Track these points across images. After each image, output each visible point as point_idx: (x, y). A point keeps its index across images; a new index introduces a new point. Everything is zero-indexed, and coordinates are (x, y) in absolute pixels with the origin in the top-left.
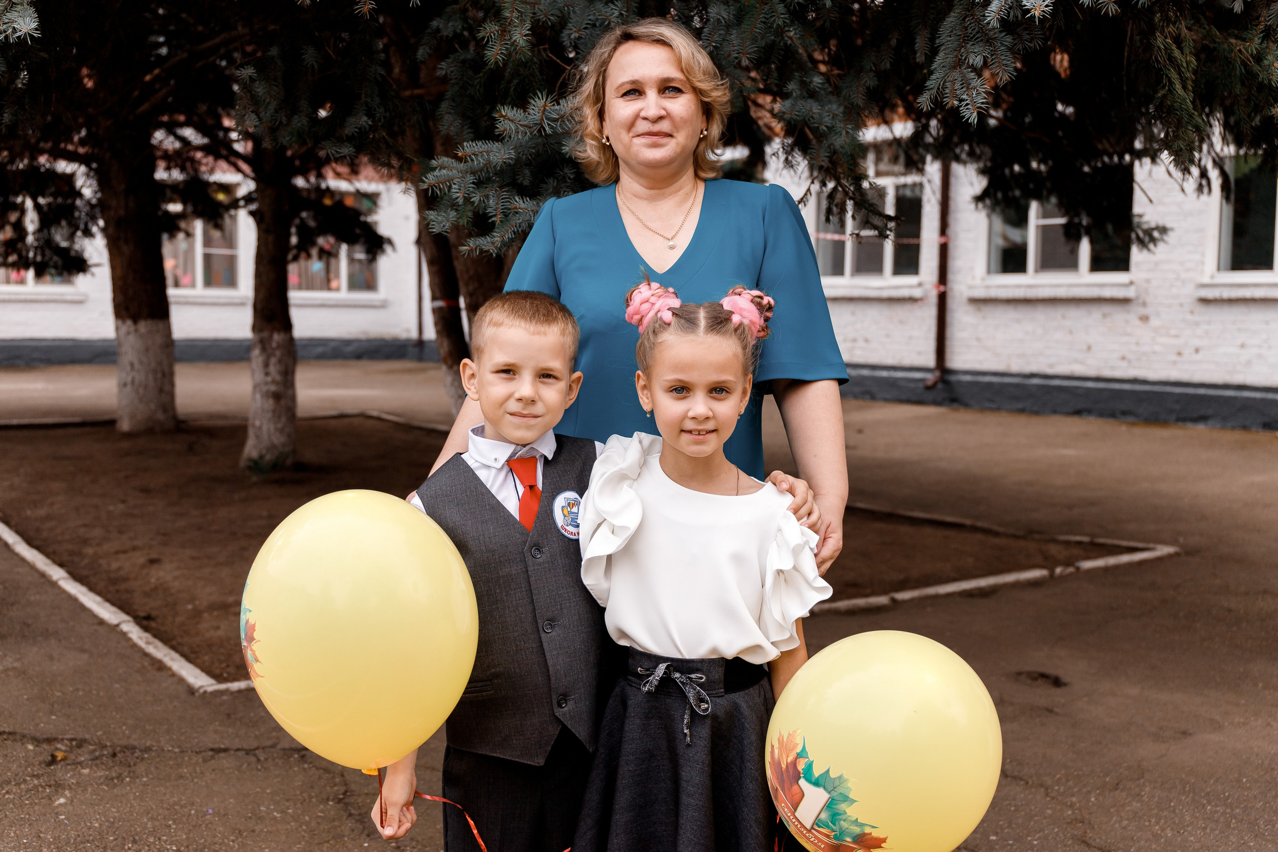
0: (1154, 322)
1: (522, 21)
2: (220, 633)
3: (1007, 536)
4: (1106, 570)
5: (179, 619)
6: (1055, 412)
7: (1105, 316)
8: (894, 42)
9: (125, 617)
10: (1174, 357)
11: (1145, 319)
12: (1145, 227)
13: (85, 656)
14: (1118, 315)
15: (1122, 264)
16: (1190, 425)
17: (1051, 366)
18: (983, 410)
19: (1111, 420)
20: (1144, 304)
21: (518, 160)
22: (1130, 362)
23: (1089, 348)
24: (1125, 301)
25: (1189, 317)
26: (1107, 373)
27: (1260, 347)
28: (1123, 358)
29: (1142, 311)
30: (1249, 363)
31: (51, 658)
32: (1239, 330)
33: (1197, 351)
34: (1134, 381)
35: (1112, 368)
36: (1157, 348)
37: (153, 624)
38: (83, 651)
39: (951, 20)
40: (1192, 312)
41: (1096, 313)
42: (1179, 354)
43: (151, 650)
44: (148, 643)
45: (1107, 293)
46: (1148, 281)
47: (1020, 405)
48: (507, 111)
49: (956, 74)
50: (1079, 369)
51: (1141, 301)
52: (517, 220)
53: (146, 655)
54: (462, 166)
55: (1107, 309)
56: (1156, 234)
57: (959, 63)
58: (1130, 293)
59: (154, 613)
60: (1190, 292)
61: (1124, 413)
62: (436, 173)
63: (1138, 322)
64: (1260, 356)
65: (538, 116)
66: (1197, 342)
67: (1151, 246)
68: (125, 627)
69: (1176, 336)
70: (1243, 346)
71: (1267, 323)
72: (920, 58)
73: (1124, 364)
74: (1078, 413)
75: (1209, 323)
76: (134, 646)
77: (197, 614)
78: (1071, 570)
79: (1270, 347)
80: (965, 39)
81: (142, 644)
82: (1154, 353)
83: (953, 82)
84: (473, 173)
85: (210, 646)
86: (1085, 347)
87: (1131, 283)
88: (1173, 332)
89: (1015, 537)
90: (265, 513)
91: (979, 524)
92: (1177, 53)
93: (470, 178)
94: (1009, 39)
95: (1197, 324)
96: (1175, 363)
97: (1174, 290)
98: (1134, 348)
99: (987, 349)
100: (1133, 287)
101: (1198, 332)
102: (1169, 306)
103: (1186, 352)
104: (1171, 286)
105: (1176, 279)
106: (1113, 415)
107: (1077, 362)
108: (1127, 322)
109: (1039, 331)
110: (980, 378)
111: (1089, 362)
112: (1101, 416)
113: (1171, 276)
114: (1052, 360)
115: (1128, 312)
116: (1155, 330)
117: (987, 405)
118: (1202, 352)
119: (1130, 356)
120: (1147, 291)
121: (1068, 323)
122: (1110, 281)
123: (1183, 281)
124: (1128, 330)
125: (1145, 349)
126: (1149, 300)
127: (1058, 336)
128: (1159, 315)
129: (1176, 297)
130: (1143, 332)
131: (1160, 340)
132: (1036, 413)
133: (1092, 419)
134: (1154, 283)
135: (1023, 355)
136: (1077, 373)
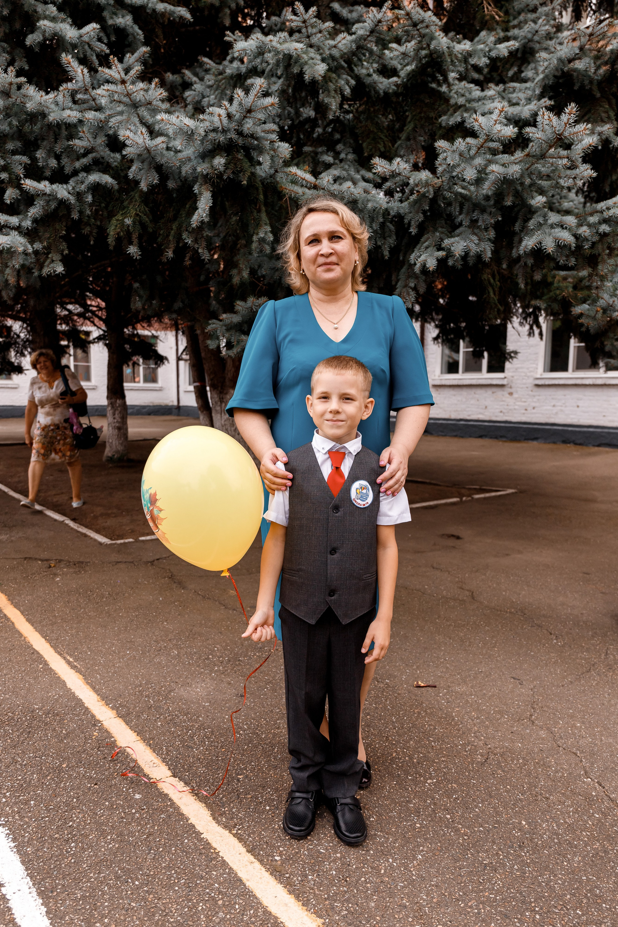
0: (515, 395)
1: (246, 268)
2: (108, 524)
3: (444, 486)
4: (485, 498)
5: (89, 519)
6: (470, 437)
7: (493, 393)
8: (384, 277)
9: (66, 518)
10: (524, 411)
11: (511, 394)
12: (508, 351)
14: (499, 392)
15: (502, 369)
16: (530, 442)
17: (469, 416)
18: (438, 436)
19: (495, 440)
20: (511, 387)
21: (243, 321)
22: (504, 413)
23: (486, 407)
24: (502, 386)
25: (531, 393)
26: (494, 419)
27: (562, 406)
28: (501, 412)
29: (510, 390)
30: (557, 413)
31: (38, 533)
32: (553, 399)
33: (534, 408)
34: (506, 422)
35: (496, 416)
36: (516, 407)
37: (79, 520)
38: (51, 531)
39: (403, 270)
40: (532, 391)
41: (489, 392)
42: (526, 410)
43: (80, 530)
44: (78, 527)
45: (495, 382)
46: (513, 377)
47: (455, 434)
48: (238, 302)
49: (404, 290)
50: (481, 417)
51: (509, 386)
52: (243, 344)
53: (78, 532)
54: (221, 323)
55: (494, 389)
56: (512, 355)
57: (406, 286)
58: (505, 382)
59: (78, 517)
60: (531, 382)
61: (501, 437)
62: (211, 326)
63: (508, 395)
64: (561, 410)
65: (250, 304)
66: (534, 404)
67: (510, 360)
68: (67, 522)
69: (525, 402)
70: (554, 406)
71: (565, 395)
72: (393, 283)
73: (502, 414)
74: (481, 437)
75: (539, 396)
76: (73, 529)
77: (96, 518)
78: (470, 498)
79: (566, 407)
80: (409, 277)
81: (75, 528)
82: (515, 409)
83: (404, 292)
84: (225, 326)
85: (106, 528)
86: (484, 407)
87: (505, 378)
88: (523, 400)
89: (447, 486)
90: (117, 479)
91: (433, 482)
92: (492, 281)
93: (224, 328)
94: (424, 277)
95: (534, 396)
96: (524, 414)
97: (524, 381)
98: (506, 407)
99: (441, 408)
100: (506, 380)
101: (535, 400)
102: (522, 388)
103: (529, 409)
104: (523, 379)
105: (525, 376)
106: (496, 438)
107: (481, 413)
108: (503, 395)
109: (464, 400)
110: (437, 422)
111: (486, 413)
112: (491, 438)
113: (523, 374)
114: (470, 413)
115: (503, 391)
116: (516, 399)
117: (440, 433)
118: (536, 409)
119: (504, 411)
120: (512, 381)
121: (477, 396)
122: (496, 377)
123: (528, 377)
124: (504, 399)
125: (510, 407)
126: (513, 385)
127: (472, 402)
128: (517, 392)
129: (525, 384)
130: (510, 400)
131: (518, 403)
132: (462, 437)
133: (487, 439)
134: (515, 378)
135: (457, 411)
136: (481, 419)
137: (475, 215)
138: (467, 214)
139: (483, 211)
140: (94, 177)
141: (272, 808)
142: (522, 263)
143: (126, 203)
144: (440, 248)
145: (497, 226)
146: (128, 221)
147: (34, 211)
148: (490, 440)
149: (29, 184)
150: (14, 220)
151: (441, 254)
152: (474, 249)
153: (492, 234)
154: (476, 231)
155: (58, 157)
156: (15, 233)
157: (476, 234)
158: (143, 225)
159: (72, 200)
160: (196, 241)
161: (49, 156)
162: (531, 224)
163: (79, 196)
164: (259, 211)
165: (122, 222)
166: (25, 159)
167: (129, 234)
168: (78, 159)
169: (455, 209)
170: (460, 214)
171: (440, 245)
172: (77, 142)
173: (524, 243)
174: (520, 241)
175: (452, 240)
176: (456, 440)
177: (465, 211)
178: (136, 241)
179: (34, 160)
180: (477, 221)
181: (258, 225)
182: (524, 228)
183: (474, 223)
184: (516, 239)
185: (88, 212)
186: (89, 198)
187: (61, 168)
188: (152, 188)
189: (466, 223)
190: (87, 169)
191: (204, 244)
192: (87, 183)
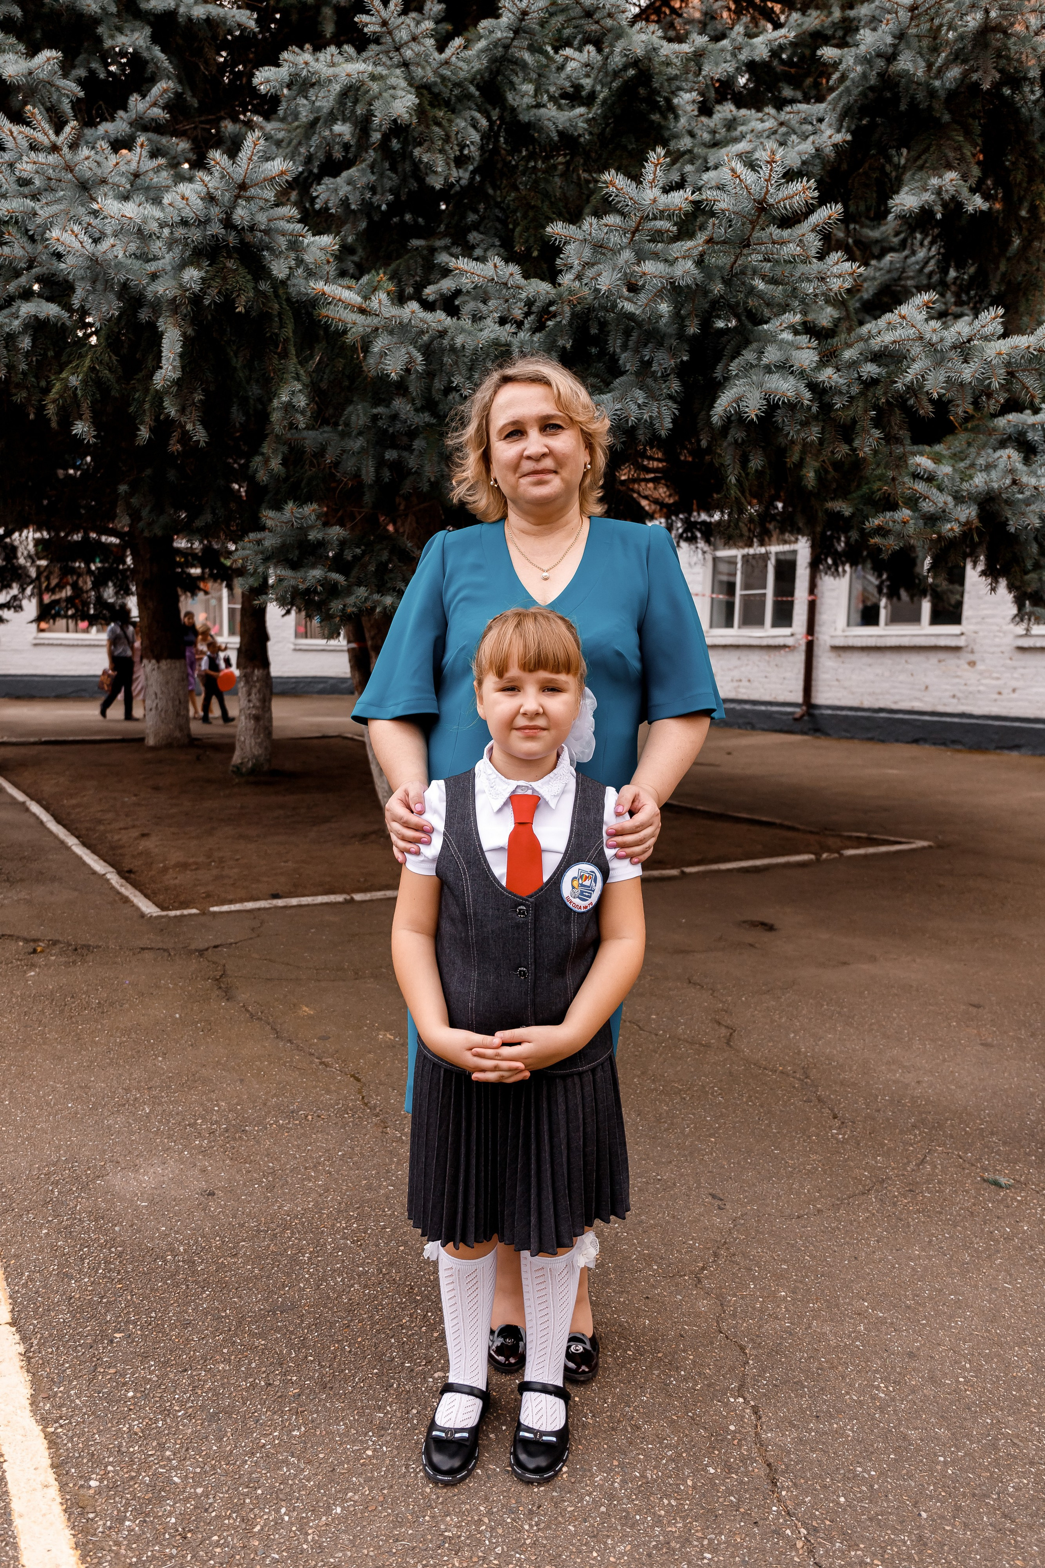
0: (980, 667)
2: (177, 881)
3: (805, 832)
4: (864, 856)
5: (153, 873)
6: (897, 741)
7: (940, 661)
9: (111, 869)
10: (997, 696)
11: (972, 664)
13: (76, 894)
14: (951, 660)
15: (956, 619)
16: (1006, 752)
17: (895, 703)
18: (839, 737)
19: (943, 748)
20: (972, 652)
22: (959, 699)
23: (927, 687)
24: (957, 649)
25: (1009, 662)
26: (941, 709)
28: (954, 696)
29: (971, 657)
31: (52, 893)
33: (1014, 690)
34: (962, 715)
35: (945, 705)
36: (981, 688)
37: (132, 876)
38: (76, 890)
40: (1011, 659)
41: (933, 659)
42: (1000, 693)
43: (123, 890)
44: (122, 886)
45: (942, 642)
46: (976, 632)
47: (870, 735)
50: (918, 705)
51: (969, 649)
53: (119, 893)
55: (942, 655)
58: (961, 642)
59: (135, 869)
60: (1009, 642)
63: (967, 667)
66: (1015, 684)
68: (109, 876)
69: (998, 679)
73: (955, 701)
74: (916, 741)
75: (1024, 668)
76: (112, 888)
77: (165, 870)
78: (834, 855)
81: (118, 887)
82: (979, 692)
85: (166, 890)
86: (923, 688)
87: (962, 634)
88: (995, 675)
89: (811, 832)
91: (786, 823)
95: (1015, 668)
96: (996, 700)
97: (997, 640)
98: (963, 688)
99: (845, 688)
100: (963, 638)
101: (1016, 675)
102: (993, 653)
103: (1005, 691)
104: (995, 636)
105: (999, 631)
106: (944, 744)
107: (917, 699)
108: (958, 667)
109: (887, 674)
110: (839, 712)
111: (926, 699)
112: (934, 744)
113: (996, 628)
114: (897, 698)
115: (959, 658)
116: (981, 673)
117: (844, 734)
118: (1018, 692)
119: (959, 695)
120: (974, 640)
121: (910, 667)
122: (946, 632)
123: (1005, 633)
124: (959, 673)
125: (971, 689)
126: (976, 648)
127: (902, 677)
128: (983, 660)
129: (998, 646)
130: (970, 675)
131: (984, 681)
132: (883, 741)
133: (927, 746)
134: (981, 634)
135: (874, 693)
136: (916, 709)
137: (647, 352)
141: (139, 1395)
148: (933, 747)
153: (674, 386)
158: (102, 386)
167: (76, 401)
176: (869, 745)
178: (87, 413)
180: (649, 363)
191: (195, 415)
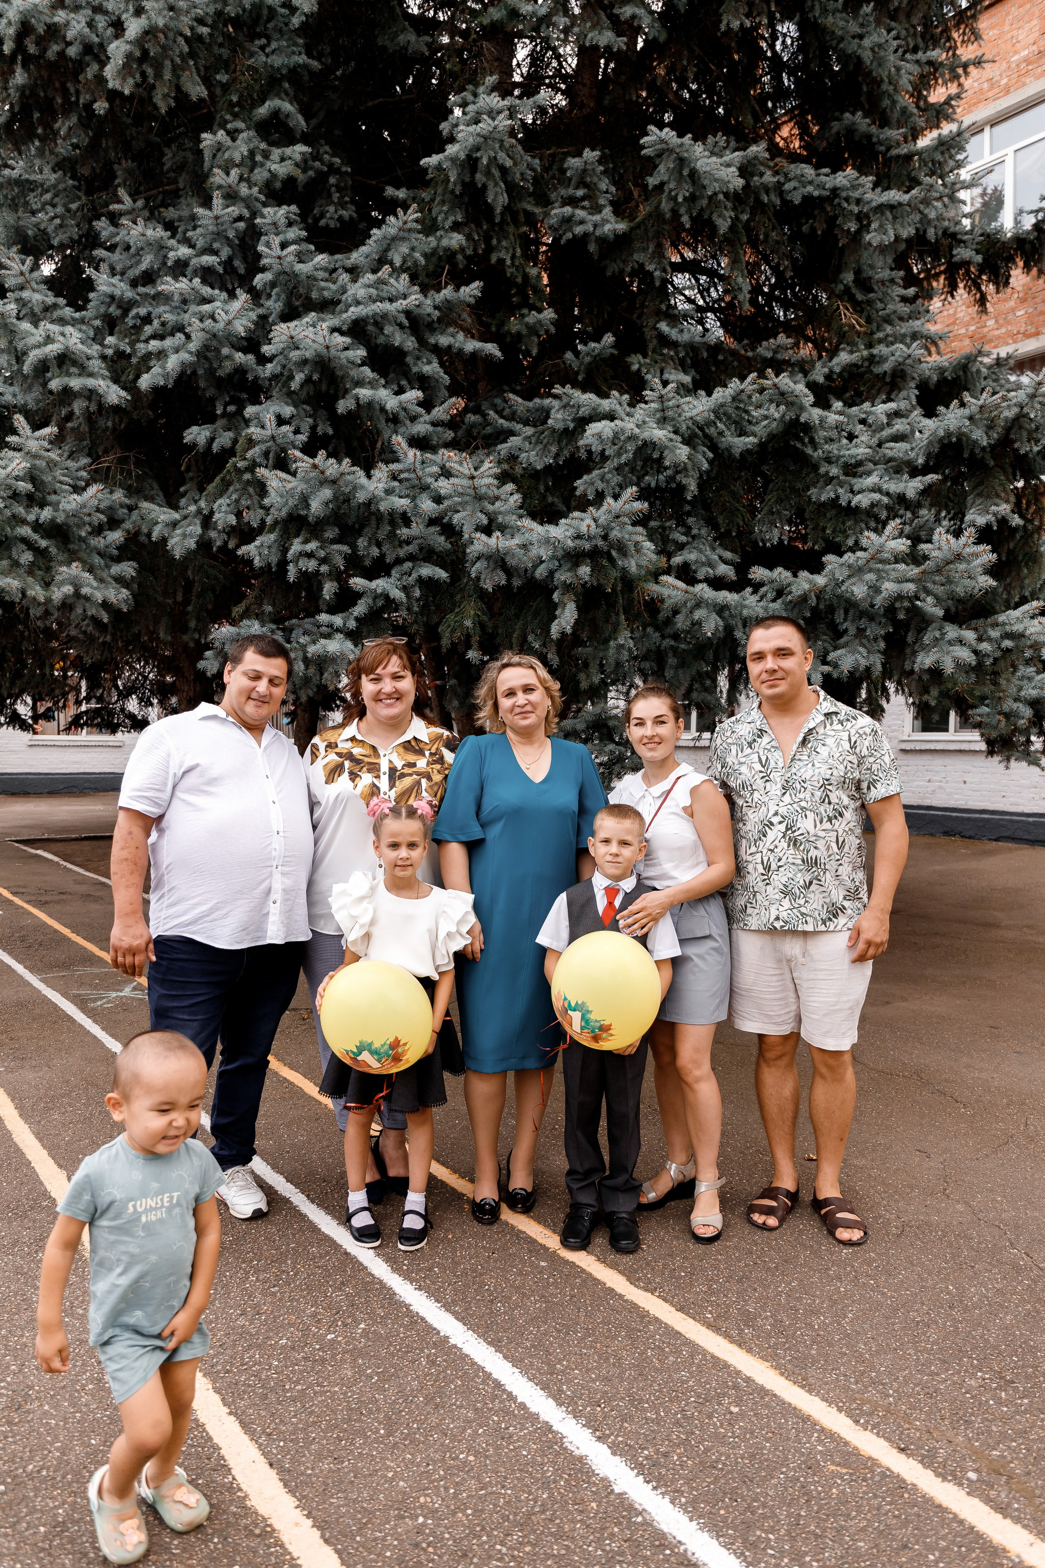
27: (941, 782)
30: (935, 792)
32: (926, 771)
70: (930, 781)
71: (945, 766)
75: (908, 765)
79: (947, 782)
137: (863, 623)
138: (853, 621)
139: (872, 618)
140: (427, 571)
142: (916, 677)
143: (458, 597)
144: (825, 662)
145: (887, 637)
146: (468, 623)
147: (360, 609)
149: (357, 582)
150: (338, 620)
151: (826, 669)
152: (863, 663)
153: (882, 645)
154: (864, 641)
155: (379, 545)
156: (339, 636)
157: (864, 646)
158: (482, 625)
159: (403, 595)
160: (544, 645)
161: (370, 544)
162: (927, 639)
163: (405, 589)
164: (617, 614)
165: (462, 625)
166: (345, 548)
167: (468, 637)
168: (400, 546)
169: (839, 616)
170: (845, 620)
171: (825, 657)
172: (405, 531)
173: (919, 659)
174: (914, 653)
175: (839, 652)
177: (850, 617)
178: (475, 645)
179: (353, 546)
180: (865, 630)
181: (615, 630)
182: (918, 639)
183: (861, 632)
184: (908, 651)
185: (416, 609)
186: (417, 593)
187: (383, 556)
188: (498, 588)
189: (852, 631)
190: (411, 558)
191: (554, 649)
192: (414, 575)
